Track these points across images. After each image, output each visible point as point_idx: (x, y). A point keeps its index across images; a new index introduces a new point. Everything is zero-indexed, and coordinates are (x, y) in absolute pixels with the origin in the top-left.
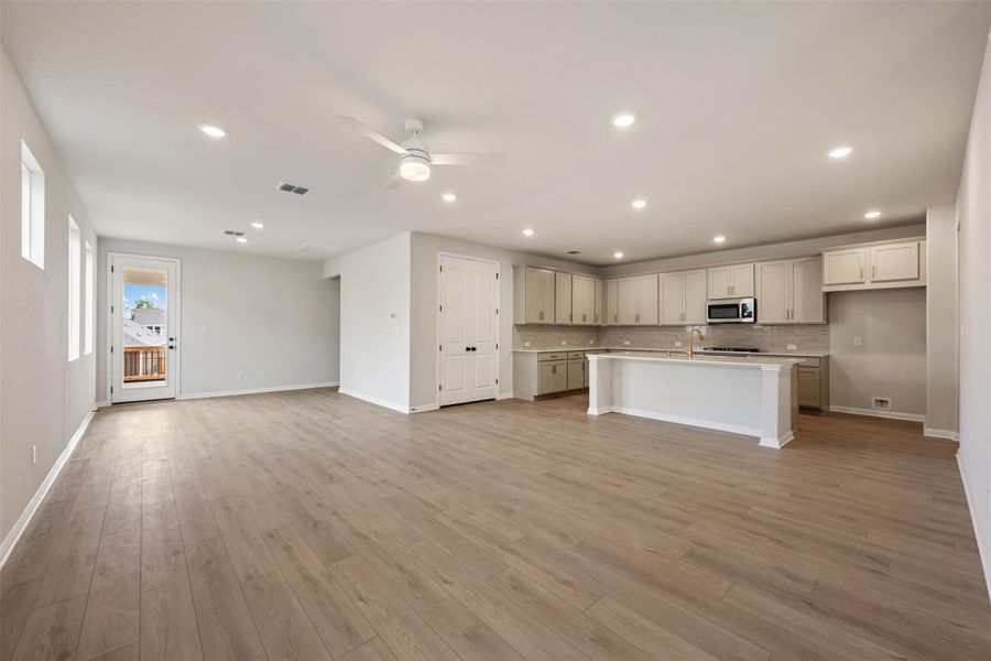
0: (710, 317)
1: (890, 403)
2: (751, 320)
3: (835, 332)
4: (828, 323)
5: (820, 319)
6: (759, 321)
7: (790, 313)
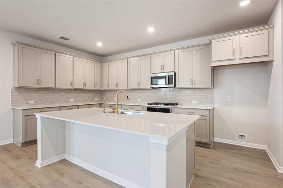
0: (152, 84)
1: (246, 137)
2: (173, 85)
3: (218, 93)
4: (214, 87)
5: (210, 85)
6: (177, 86)
7: (193, 81)
